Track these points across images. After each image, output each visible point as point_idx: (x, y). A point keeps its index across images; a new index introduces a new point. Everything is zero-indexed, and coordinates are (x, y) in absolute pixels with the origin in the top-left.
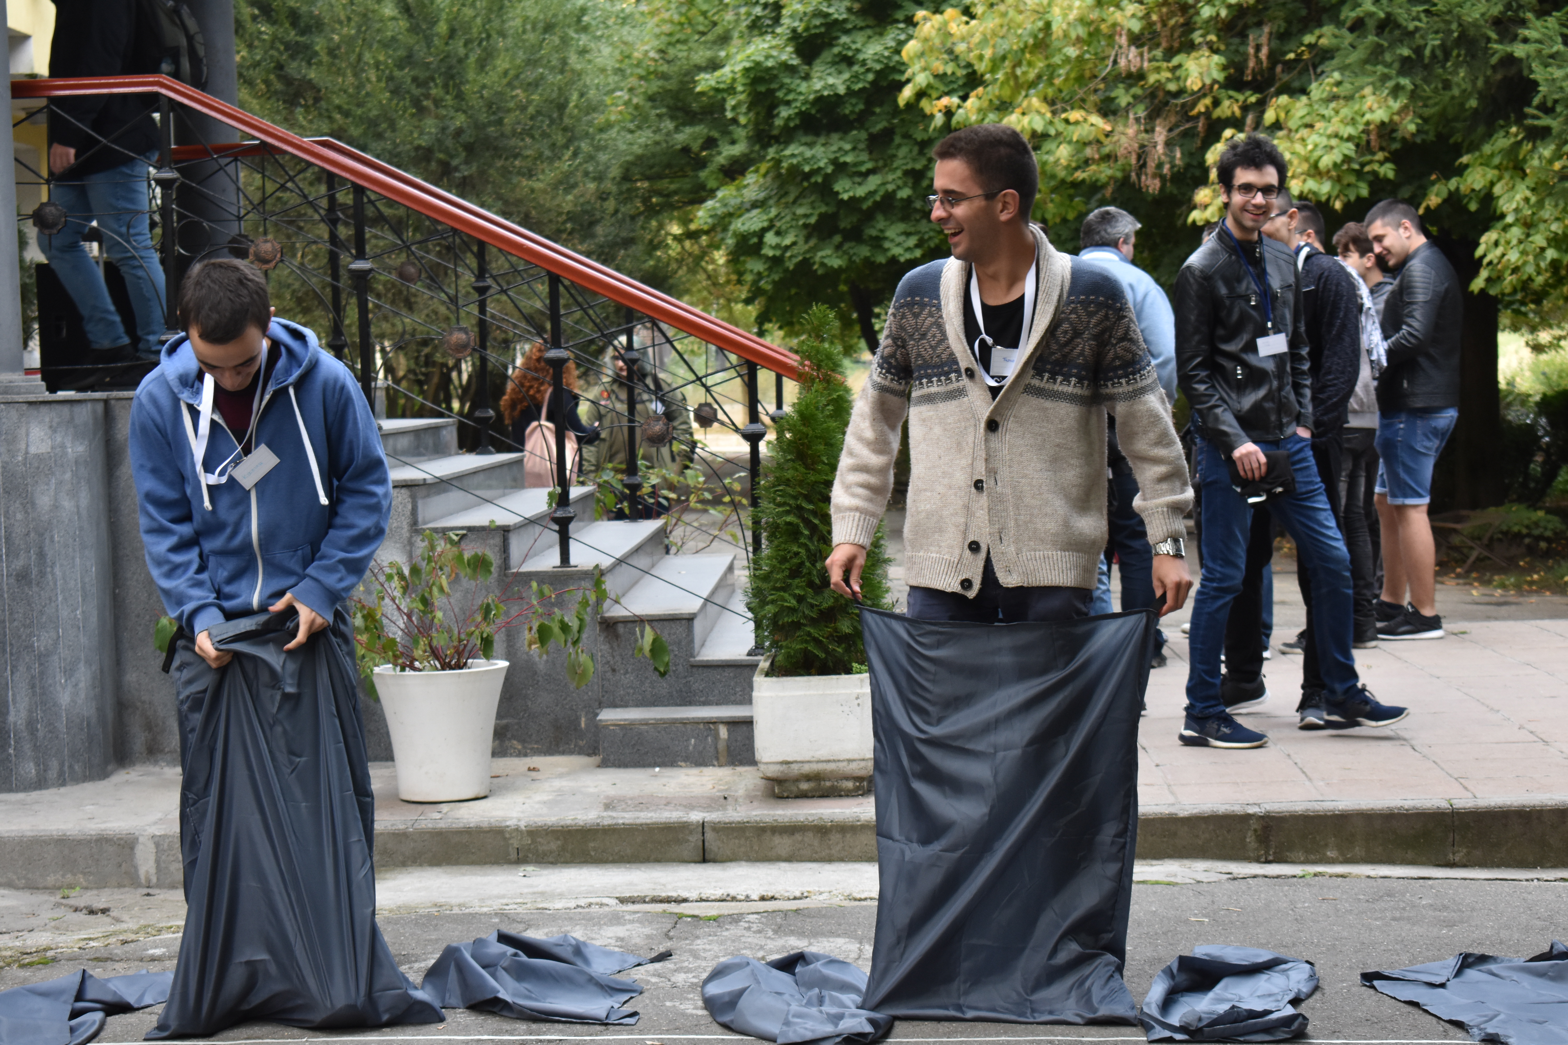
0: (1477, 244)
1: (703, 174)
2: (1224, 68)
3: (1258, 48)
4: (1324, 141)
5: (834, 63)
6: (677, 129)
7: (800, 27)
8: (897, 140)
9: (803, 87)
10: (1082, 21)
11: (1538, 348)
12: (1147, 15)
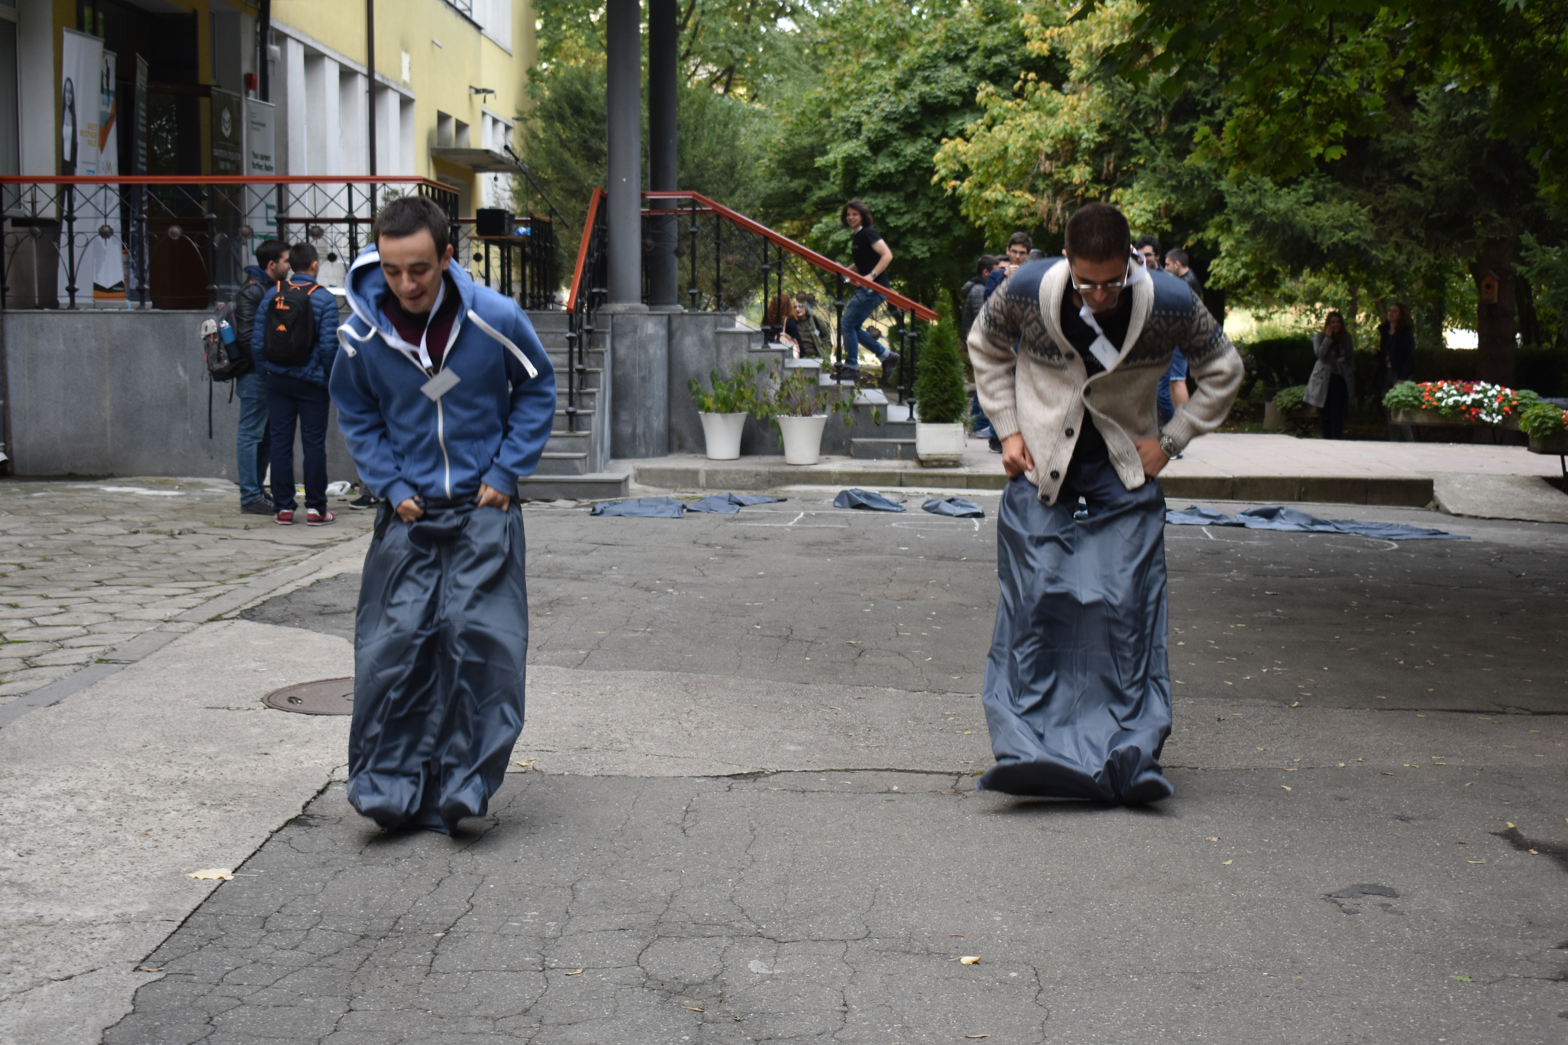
0: (1208, 265)
1: (804, 206)
2: (1091, 173)
3: (1109, 164)
4: (1138, 212)
5: (889, 156)
6: (791, 181)
7: (872, 136)
8: (920, 196)
9: (873, 167)
10: (1023, 147)
11: (1259, 319)
12: (1054, 146)
